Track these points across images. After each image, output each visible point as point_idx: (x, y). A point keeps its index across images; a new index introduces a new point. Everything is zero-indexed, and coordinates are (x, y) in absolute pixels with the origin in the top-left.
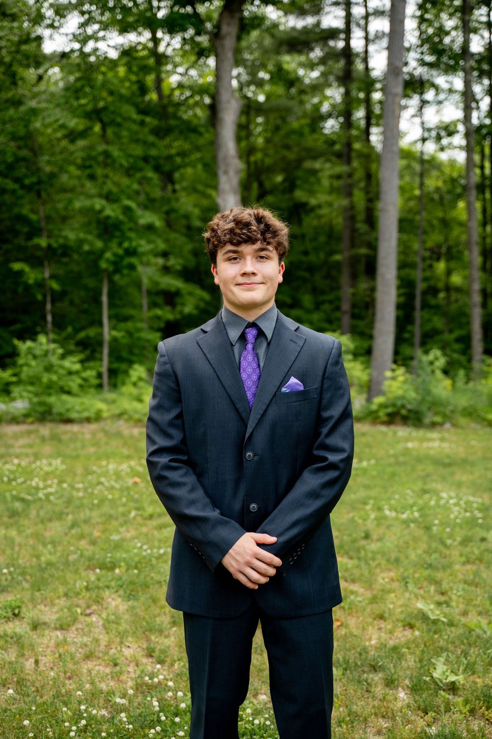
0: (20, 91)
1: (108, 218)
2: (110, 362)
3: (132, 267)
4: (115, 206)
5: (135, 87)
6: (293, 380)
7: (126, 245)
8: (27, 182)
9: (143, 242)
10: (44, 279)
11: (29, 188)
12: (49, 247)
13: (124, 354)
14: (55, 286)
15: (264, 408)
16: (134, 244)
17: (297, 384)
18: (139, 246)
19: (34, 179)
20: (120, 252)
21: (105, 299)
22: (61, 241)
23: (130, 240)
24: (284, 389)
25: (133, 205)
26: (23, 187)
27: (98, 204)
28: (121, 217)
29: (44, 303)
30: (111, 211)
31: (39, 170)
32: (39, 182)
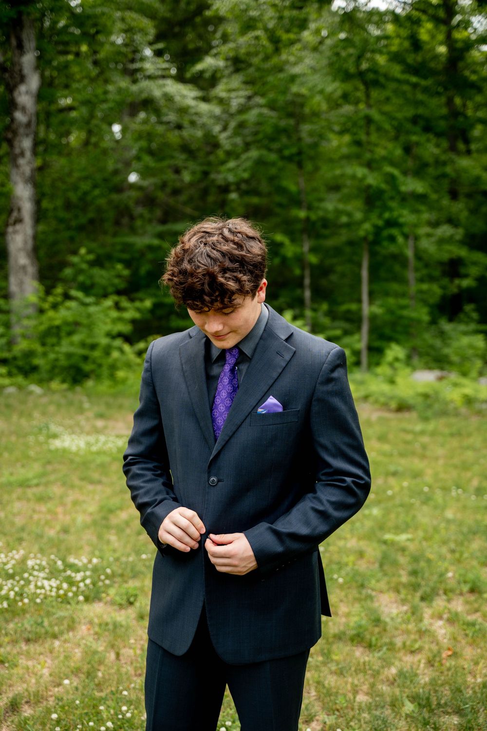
0: (284, 57)
1: (369, 187)
2: (370, 340)
3: (392, 239)
4: (376, 174)
5: (407, 44)
6: (272, 400)
7: (387, 215)
8: (287, 153)
9: (405, 212)
10: (302, 254)
11: (290, 159)
12: (308, 219)
13: (387, 331)
14: (313, 259)
15: (234, 429)
16: (395, 214)
17: (275, 405)
18: (400, 216)
19: (294, 150)
20: (380, 223)
21: (365, 273)
22: (321, 213)
23: (391, 210)
24: (260, 410)
25: (396, 172)
26: (283, 158)
27: (360, 171)
28: (383, 186)
29: (302, 278)
30: (373, 180)
31: (300, 139)
32: (300, 153)
